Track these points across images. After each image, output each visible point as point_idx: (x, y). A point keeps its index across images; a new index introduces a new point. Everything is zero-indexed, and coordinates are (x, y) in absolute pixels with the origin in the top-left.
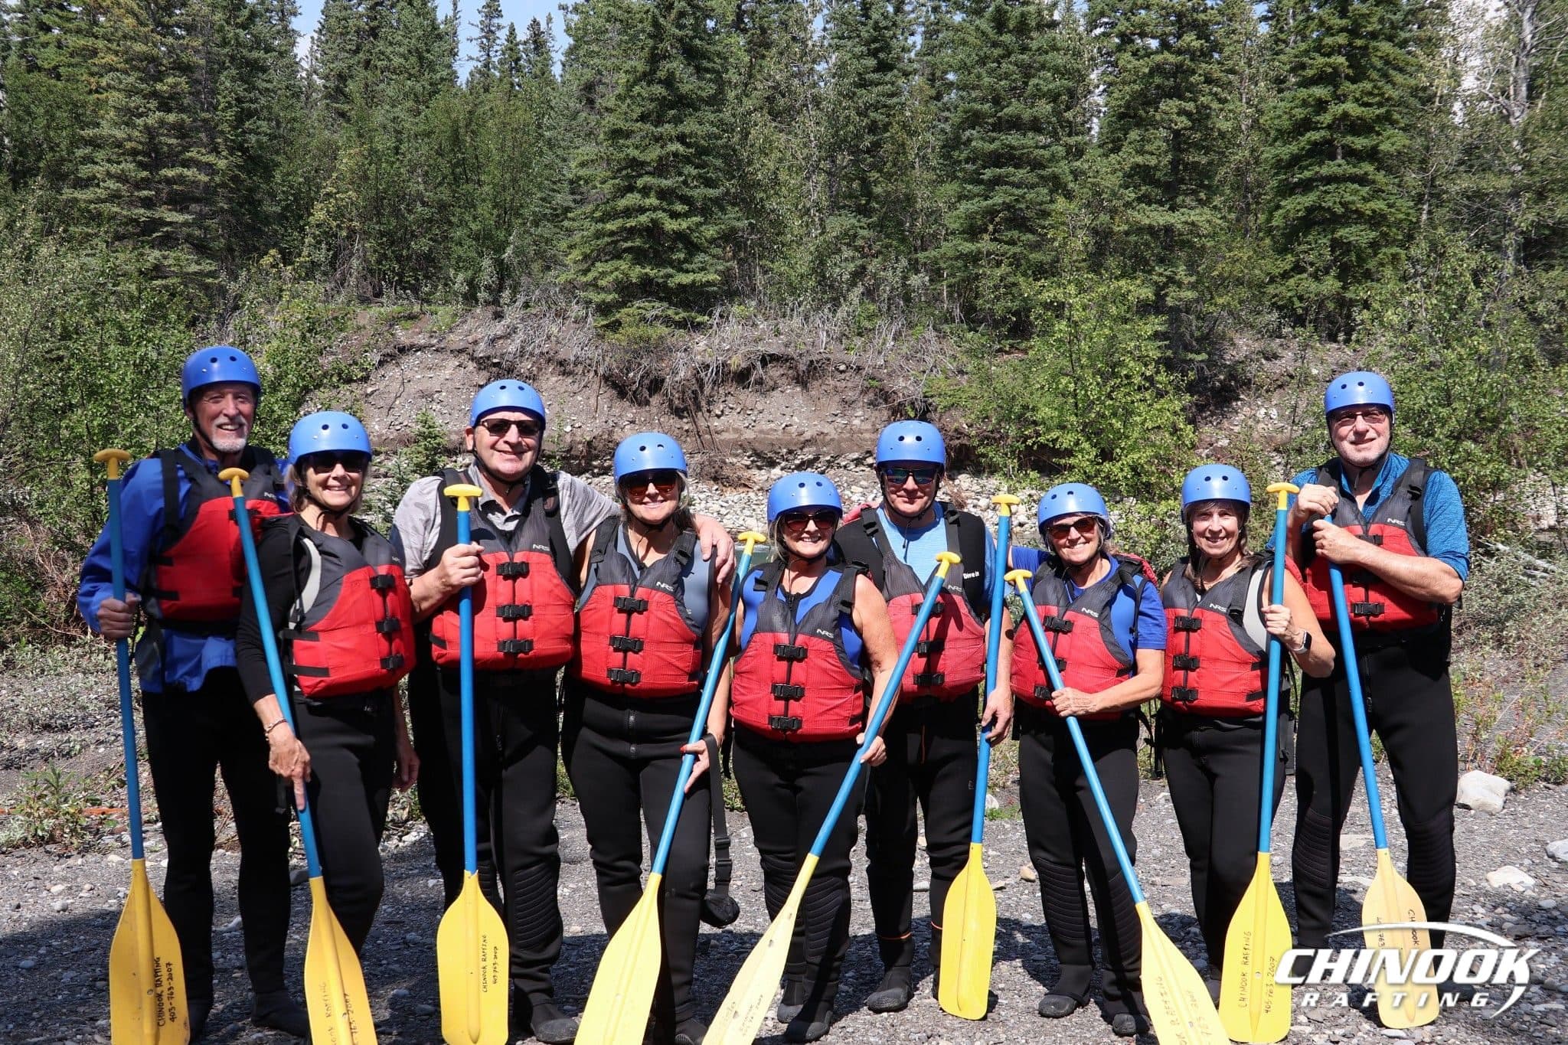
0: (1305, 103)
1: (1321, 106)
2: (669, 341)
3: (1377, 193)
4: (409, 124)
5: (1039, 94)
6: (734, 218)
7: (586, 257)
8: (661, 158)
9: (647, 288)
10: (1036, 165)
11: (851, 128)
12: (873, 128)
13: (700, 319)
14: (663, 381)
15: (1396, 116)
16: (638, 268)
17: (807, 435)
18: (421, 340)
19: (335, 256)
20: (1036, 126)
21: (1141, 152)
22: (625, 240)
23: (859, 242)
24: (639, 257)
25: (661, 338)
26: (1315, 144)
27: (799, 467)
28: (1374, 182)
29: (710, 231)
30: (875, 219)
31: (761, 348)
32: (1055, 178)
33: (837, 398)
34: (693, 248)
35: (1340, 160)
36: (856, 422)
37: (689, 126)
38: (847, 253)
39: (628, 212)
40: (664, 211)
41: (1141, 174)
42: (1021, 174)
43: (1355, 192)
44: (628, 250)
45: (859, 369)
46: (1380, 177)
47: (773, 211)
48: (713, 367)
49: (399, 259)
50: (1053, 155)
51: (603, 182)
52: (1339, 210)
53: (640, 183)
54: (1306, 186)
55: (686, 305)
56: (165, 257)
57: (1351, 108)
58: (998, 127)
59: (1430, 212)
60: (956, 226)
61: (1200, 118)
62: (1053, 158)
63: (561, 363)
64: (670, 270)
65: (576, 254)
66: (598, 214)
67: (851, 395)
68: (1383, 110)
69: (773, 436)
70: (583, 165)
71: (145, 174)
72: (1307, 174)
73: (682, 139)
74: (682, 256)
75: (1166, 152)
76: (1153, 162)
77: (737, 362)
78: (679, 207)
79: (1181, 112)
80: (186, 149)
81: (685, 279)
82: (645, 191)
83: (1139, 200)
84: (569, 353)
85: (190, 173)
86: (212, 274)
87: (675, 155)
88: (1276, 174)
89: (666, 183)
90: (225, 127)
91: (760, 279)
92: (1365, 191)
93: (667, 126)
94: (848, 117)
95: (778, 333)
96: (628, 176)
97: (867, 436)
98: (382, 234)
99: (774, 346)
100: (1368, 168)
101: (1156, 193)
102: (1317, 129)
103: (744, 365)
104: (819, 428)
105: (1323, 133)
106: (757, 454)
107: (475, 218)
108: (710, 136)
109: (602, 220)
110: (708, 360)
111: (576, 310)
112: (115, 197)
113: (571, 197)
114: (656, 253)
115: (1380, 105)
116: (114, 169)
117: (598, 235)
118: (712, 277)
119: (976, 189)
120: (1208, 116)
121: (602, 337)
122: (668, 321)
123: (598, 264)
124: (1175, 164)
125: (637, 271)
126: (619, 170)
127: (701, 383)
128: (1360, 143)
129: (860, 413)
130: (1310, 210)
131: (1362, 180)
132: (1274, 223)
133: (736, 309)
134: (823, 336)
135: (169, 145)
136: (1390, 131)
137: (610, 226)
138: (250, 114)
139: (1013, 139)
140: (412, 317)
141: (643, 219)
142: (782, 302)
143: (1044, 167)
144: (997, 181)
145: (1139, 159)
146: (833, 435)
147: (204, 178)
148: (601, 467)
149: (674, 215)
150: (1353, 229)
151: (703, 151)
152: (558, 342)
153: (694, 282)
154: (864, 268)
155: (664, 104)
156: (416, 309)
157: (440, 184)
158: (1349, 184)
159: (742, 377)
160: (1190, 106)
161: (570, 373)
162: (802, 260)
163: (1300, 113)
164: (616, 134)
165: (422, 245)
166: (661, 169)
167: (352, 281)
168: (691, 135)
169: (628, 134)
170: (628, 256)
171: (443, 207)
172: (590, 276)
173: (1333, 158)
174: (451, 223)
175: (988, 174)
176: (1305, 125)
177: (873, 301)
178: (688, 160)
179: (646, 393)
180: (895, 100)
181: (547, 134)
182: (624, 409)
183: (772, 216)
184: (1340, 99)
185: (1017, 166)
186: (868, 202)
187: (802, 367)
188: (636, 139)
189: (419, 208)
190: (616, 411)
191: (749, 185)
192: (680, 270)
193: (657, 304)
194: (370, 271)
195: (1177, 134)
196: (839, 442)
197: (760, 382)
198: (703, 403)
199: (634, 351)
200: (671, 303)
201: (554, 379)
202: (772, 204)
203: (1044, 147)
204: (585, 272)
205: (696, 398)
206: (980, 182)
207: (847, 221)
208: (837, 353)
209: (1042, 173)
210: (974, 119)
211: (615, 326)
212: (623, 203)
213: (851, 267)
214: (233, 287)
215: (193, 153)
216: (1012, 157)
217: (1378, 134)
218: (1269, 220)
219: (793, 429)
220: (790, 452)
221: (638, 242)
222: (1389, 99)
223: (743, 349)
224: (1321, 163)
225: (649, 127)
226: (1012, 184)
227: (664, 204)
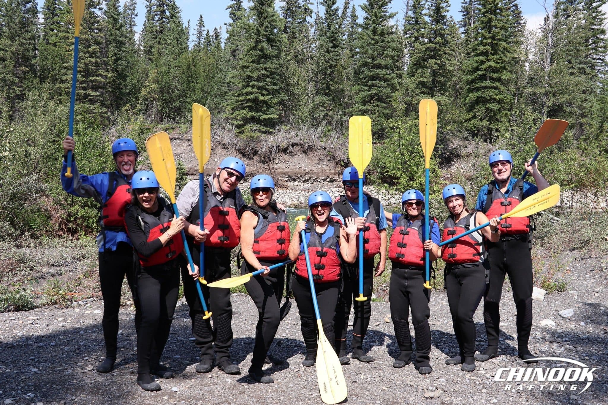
0: (477, 62)
1: (482, 63)
2: (260, 138)
3: (501, 92)
4: (173, 62)
5: (387, 56)
6: (284, 96)
7: (232, 109)
8: (258, 76)
9: (253, 120)
10: (386, 80)
11: (324, 66)
12: (331, 67)
13: (271, 130)
14: (258, 151)
15: (507, 67)
16: (250, 113)
17: (307, 171)
18: (176, 136)
19: (147, 107)
20: (386, 67)
21: (422, 77)
22: (246, 103)
23: (326, 105)
24: (251, 109)
25: (258, 137)
26: (480, 75)
27: (304, 182)
28: (500, 89)
29: (275, 101)
30: (331, 97)
31: (292, 141)
32: (393, 85)
33: (317, 158)
34: (269, 106)
35: (488, 81)
36: (324, 166)
37: (268, 65)
38: (321, 109)
39: (247, 94)
40: (259, 93)
41: (422, 84)
42: (381, 83)
43: (493, 92)
44: (246, 107)
45: (325, 148)
46: (502, 87)
47: (297, 94)
48: (275, 147)
49: (169, 109)
50: (392, 77)
51: (239, 83)
52: (488, 98)
53: (251, 84)
54: (477, 89)
55: (266, 125)
56: (90, 107)
57: (492, 63)
58: (373, 67)
59: (518, 100)
60: (359, 100)
61: (442, 66)
62: (392, 78)
63: (223, 145)
64: (261, 114)
65: (229, 108)
66: (237, 94)
67: (322, 157)
68: (503, 65)
69: (295, 171)
70: (232, 77)
71: (84, 79)
72: (477, 85)
73: (266, 69)
74: (265, 109)
75: (430, 77)
76: (426, 80)
77: (283, 145)
78: (265, 92)
79: (436, 64)
80: (98, 70)
81: (266, 117)
82: (253, 87)
83: (421, 93)
84: (226, 141)
85: (99, 78)
86: (105, 113)
87: (263, 74)
88: (467, 85)
89: (260, 84)
90: (111, 63)
91: (292, 117)
92: (497, 92)
93: (261, 65)
94: (322, 63)
95: (297, 136)
96: (247, 81)
97: (327, 171)
98: (163, 100)
99: (296, 140)
100: (498, 84)
101: (427, 90)
102: (481, 71)
103: (286, 146)
104: (311, 168)
105: (483, 72)
106: (290, 177)
107: (195, 95)
108: (276, 68)
109: (238, 96)
110: (273, 145)
111: (229, 127)
113: (227, 88)
114: (257, 108)
115: (502, 63)
117: (237, 101)
118: (275, 116)
119: (366, 88)
120: (445, 65)
121: (237, 136)
122: (260, 131)
123: (236, 111)
124: (433, 81)
126: (244, 79)
127: (271, 152)
128: (495, 75)
129: (325, 163)
130: (478, 98)
131: (496, 88)
132: (466, 102)
133: (283, 127)
134: (313, 137)
135: (92, 69)
136: (505, 72)
137: (241, 98)
138: (119, 59)
139: (378, 71)
140: (173, 128)
141: (252, 96)
142: (299, 125)
143: (389, 81)
144: (373, 85)
145: (421, 79)
146: (316, 171)
147: (103, 80)
149: (263, 95)
150: (493, 104)
151: (273, 73)
152: (222, 138)
153: (269, 118)
154: (327, 114)
155: (260, 57)
156: (174, 125)
157: (183, 83)
158: (491, 89)
159: (285, 150)
160: (438, 62)
161: (226, 148)
162: (306, 111)
163: (475, 65)
164: (243, 67)
165: (176, 104)
166: (258, 79)
167: (153, 116)
168: (269, 68)
169: (247, 67)
170: (247, 109)
171: (184, 91)
172: (234, 115)
173: (486, 80)
174: (186, 97)
175: (370, 83)
176: (477, 69)
177: (330, 125)
178: (268, 76)
179: (252, 155)
180: (339, 57)
181: (220, 67)
183: (296, 96)
184: (489, 60)
185: (380, 81)
186: (329, 92)
187: (306, 147)
188: (250, 69)
189: (176, 91)
191: (288, 85)
192: (265, 114)
193: (256, 125)
194: (159, 112)
195: (434, 71)
196: (318, 173)
197: (291, 152)
198: (272, 159)
199: (249, 141)
200: (261, 125)
201: (221, 150)
202: (296, 92)
203: (389, 74)
204: (232, 114)
205: (269, 158)
206: (367, 86)
207: (322, 98)
208: (318, 143)
209: (388, 83)
210: (365, 64)
211: (242, 132)
212: (245, 91)
213: (323, 114)
214: (112, 117)
215: (100, 72)
216: (378, 77)
217: (501, 73)
218: (464, 101)
219: (302, 169)
220: (301, 176)
221: (250, 104)
222: (505, 61)
223: (286, 141)
224: (482, 82)
225: (255, 65)
226: (378, 87)
227: (259, 91)
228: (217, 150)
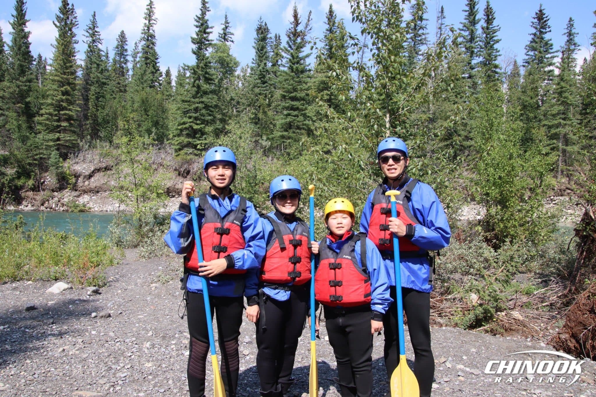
2: (194, 160)
6: (218, 125)
7: (174, 136)
9: (189, 145)
10: (300, 110)
14: (190, 171)
23: (255, 132)
24: (188, 135)
25: (191, 159)
29: (209, 129)
30: (259, 126)
34: (203, 134)
37: (204, 99)
39: (184, 123)
40: (194, 123)
42: (296, 113)
44: (186, 134)
53: (188, 115)
56: (61, 135)
58: (294, 99)
60: (280, 127)
62: (306, 108)
63: (164, 166)
64: (195, 140)
65: (171, 135)
71: (57, 112)
74: (199, 136)
78: (198, 122)
80: (69, 106)
81: (199, 142)
84: (167, 163)
85: (69, 112)
86: (76, 140)
89: (194, 115)
90: (92, 100)
93: (198, 99)
109: (178, 125)
111: (170, 151)
112: (48, 119)
114: (194, 135)
116: (47, 111)
117: (177, 129)
119: (283, 117)
121: (175, 159)
122: (194, 154)
123: (176, 138)
125: (187, 140)
138: (101, 97)
139: (294, 103)
141: (188, 125)
144: (289, 115)
147: (72, 114)
148: (172, 195)
149: (197, 124)
153: (201, 143)
155: (197, 93)
161: (166, 169)
164: (183, 101)
166: (195, 111)
168: (206, 102)
169: (186, 101)
170: (184, 136)
172: (173, 142)
175: (286, 113)
178: (204, 109)
179: (186, 175)
182: (180, 179)
185: (294, 110)
186: (258, 121)
188: (188, 103)
190: (177, 179)
192: (198, 140)
193: (191, 149)
199: (183, 163)
200: (196, 149)
206: (284, 115)
209: (302, 112)
210: (283, 97)
211: (178, 155)
212: (183, 121)
214: (81, 144)
215: (71, 107)
216: (293, 108)
221: (187, 132)
225: (193, 100)
226: (292, 116)
227: (195, 121)
228: (159, 170)
